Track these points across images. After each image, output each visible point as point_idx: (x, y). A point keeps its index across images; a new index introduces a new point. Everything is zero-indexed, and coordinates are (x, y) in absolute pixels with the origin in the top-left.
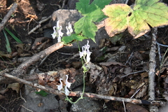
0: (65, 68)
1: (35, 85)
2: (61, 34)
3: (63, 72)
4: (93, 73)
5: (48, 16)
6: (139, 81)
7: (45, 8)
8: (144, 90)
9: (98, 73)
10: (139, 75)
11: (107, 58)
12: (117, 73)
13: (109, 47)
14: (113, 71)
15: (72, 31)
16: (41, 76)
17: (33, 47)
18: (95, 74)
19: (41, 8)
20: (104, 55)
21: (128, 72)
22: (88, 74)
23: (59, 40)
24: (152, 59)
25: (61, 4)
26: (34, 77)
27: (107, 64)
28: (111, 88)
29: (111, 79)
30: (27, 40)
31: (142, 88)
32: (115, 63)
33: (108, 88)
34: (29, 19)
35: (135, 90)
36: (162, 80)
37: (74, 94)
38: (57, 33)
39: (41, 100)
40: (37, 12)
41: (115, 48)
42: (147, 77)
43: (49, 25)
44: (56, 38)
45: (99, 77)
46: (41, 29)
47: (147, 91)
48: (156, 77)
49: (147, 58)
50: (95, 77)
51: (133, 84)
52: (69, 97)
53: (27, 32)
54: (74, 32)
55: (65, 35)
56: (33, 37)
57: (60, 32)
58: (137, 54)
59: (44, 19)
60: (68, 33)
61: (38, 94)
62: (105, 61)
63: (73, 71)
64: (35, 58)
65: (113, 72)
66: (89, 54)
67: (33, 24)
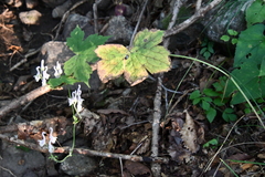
0: (56, 115)
1: (12, 139)
2: (46, 76)
3: (51, 122)
4: (88, 123)
5: (36, 48)
6: (143, 133)
7: (33, 37)
8: (146, 145)
9: (93, 123)
10: (143, 125)
11: (109, 103)
12: (118, 123)
13: (111, 89)
14: (113, 120)
15: (61, 72)
16: (22, 127)
17: (16, 88)
18: (90, 124)
19: (28, 38)
20: (104, 99)
21: (130, 122)
22: (82, 124)
23: (44, 83)
24: (157, 108)
25: (54, 33)
26: (12, 128)
27: (107, 112)
28: (110, 141)
29: (110, 131)
30: (9, 79)
31: (144, 142)
32: (116, 111)
33: (106, 141)
34: (12, 51)
35: (137, 144)
36: (168, 133)
37: (62, 150)
38: (42, 74)
39: (23, 156)
40: (23, 43)
41: (119, 91)
42: (151, 129)
44: (40, 81)
45: (95, 128)
46: (27, 65)
47: (150, 146)
48: (161, 129)
49: (152, 106)
50: (91, 128)
51: (135, 137)
52: (55, 154)
53: (8, 68)
54: (63, 74)
55: (52, 77)
56: (17, 74)
57: (45, 73)
58: (142, 100)
59: (32, 52)
60: (56, 74)
61: (18, 148)
62: (105, 107)
63: (63, 120)
64: (13, 104)
65: (112, 122)
66: (81, 101)
67: (17, 58)
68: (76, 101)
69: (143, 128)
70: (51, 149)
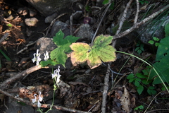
1: (15, 97)
2: (39, 59)
3: (40, 88)
4: (63, 90)
5: (34, 41)
6: (96, 99)
7: (32, 34)
8: (98, 106)
9: (66, 90)
10: (97, 93)
11: (76, 78)
12: (81, 91)
13: (78, 69)
14: (78, 89)
15: (48, 57)
16: (22, 90)
17: (19, 65)
18: (64, 90)
19: (29, 34)
20: (74, 75)
21: (89, 91)
22: (59, 90)
23: (38, 63)
24: (106, 83)
25: (45, 32)
26: (16, 90)
27: (75, 83)
28: (75, 102)
29: (76, 95)
30: (15, 59)
31: (97, 104)
32: (80, 83)
33: (73, 102)
34: (19, 42)
35: (92, 105)
36: (112, 99)
37: (46, 106)
38: (37, 58)
39: (21, 108)
40: (26, 37)
41: (83, 71)
42: (102, 96)
43: (34, 48)
44: (36, 62)
45: (67, 93)
46: (27, 51)
47: (101, 107)
48: (108, 97)
49: (103, 82)
50: (64, 93)
51: (92, 101)
52: (41, 108)
53: (16, 52)
54: (50, 59)
55: (43, 60)
56: (21, 56)
58: (97, 77)
59: (31, 43)
60: (45, 59)
61: (18, 103)
62: (74, 80)
63: (47, 87)
64: (18, 75)
65: (78, 90)
66: (59, 76)
67: (21, 46)
68: (56, 76)
69: (97, 95)
70: (39, 105)
